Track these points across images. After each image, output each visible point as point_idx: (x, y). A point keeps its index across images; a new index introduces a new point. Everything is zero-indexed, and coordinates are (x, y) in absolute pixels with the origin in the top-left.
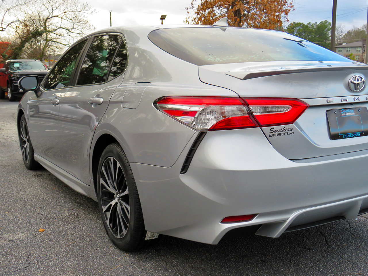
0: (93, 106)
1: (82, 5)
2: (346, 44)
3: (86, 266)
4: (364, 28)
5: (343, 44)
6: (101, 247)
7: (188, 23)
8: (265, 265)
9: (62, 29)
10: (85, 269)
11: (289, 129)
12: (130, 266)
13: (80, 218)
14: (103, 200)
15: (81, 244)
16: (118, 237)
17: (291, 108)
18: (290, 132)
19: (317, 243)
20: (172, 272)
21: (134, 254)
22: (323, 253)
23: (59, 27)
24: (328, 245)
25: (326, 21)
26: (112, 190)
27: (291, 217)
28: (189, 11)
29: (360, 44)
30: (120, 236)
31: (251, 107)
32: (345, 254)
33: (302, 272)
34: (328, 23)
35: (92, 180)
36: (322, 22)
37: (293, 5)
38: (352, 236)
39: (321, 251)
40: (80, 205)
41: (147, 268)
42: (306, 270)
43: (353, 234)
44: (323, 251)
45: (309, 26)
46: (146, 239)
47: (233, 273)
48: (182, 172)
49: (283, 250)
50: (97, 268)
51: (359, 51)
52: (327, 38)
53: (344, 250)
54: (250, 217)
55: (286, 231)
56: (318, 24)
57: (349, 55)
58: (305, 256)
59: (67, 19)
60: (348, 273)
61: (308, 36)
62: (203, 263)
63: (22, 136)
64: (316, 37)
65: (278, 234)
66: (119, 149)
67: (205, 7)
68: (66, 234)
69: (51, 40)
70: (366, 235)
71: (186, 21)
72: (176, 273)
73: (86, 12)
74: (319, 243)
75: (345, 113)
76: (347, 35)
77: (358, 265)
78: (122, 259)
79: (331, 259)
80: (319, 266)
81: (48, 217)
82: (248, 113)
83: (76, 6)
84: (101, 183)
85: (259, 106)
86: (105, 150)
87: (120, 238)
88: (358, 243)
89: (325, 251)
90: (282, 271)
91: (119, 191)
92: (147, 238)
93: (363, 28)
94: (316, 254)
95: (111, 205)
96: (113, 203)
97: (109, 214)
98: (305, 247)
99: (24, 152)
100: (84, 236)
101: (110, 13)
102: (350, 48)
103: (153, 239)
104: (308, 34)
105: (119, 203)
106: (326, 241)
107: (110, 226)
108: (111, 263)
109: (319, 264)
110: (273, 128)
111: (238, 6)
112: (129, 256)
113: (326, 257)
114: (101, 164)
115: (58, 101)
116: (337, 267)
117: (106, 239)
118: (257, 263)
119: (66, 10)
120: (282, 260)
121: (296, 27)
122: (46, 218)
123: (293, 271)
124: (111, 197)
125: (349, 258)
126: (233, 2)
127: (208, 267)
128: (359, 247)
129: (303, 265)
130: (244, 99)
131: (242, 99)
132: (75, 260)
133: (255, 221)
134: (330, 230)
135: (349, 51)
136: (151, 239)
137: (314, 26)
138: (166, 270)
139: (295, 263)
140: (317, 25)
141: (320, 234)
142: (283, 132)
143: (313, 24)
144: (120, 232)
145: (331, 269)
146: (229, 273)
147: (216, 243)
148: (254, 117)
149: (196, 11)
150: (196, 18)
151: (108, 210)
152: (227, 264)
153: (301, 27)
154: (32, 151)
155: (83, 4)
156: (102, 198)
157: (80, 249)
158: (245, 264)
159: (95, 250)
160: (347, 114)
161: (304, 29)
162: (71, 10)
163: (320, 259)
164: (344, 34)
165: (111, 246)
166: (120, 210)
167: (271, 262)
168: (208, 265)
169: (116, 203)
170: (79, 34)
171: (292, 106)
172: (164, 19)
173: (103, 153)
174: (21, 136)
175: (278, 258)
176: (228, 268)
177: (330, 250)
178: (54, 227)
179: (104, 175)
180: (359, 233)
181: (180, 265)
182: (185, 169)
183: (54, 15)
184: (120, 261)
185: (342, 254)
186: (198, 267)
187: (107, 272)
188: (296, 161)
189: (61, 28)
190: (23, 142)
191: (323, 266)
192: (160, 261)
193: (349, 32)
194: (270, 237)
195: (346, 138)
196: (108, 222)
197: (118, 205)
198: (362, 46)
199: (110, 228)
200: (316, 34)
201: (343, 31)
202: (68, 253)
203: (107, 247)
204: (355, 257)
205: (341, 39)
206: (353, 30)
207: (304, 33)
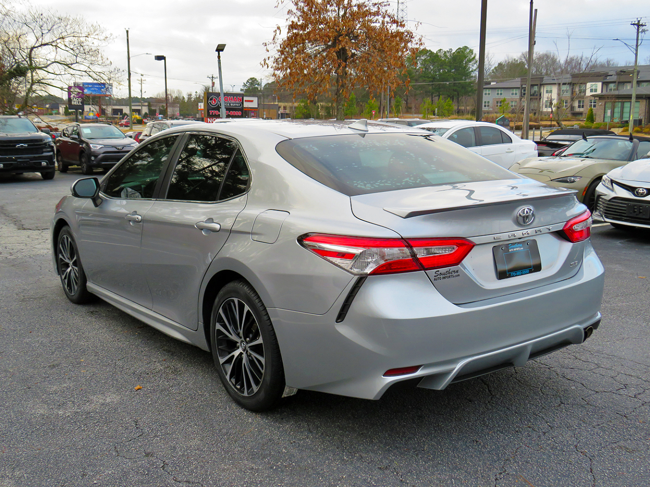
0: (203, 233)
1: (90, 26)
2: (495, 83)
3: (213, 432)
4: (523, 58)
5: (492, 84)
6: (222, 407)
7: (268, 67)
8: (423, 421)
9: (58, 64)
10: (213, 435)
11: (454, 271)
12: (266, 429)
13: (180, 371)
14: (219, 349)
15: (196, 405)
16: (246, 394)
17: (456, 248)
18: (457, 274)
19: (479, 393)
20: (317, 433)
21: (266, 415)
22: (487, 404)
23: (54, 61)
24: (492, 395)
25: (466, 47)
26: (234, 337)
27: (458, 366)
28: (269, 47)
29: (517, 82)
30: (248, 394)
31: (415, 249)
32: (512, 405)
33: (466, 427)
34: (468, 51)
35: (201, 324)
36: (459, 48)
37: (422, 42)
38: (518, 384)
39: (485, 403)
40: (172, 354)
41: (286, 430)
42: (470, 425)
43: (519, 381)
44: (487, 402)
45: (439, 54)
46: (283, 397)
47: (387, 431)
48: (338, 321)
49: (441, 403)
50: (227, 433)
51: (516, 94)
52: (467, 73)
53: (510, 400)
54: (415, 369)
55: (452, 381)
56: (454, 51)
57: (501, 100)
58: (466, 408)
59: (67, 49)
60: (517, 426)
61: (439, 70)
62: (351, 422)
63: (63, 255)
64: (450, 71)
65: (443, 386)
66: (247, 290)
67: (294, 43)
68: (170, 393)
69: (39, 82)
70: (535, 382)
71: (265, 64)
72: (322, 434)
73: (96, 37)
74: (481, 393)
75: (513, 248)
76: (497, 69)
77: (527, 417)
78: (253, 421)
79: (496, 412)
80: (484, 420)
81: (136, 371)
82: (412, 256)
83: (81, 28)
84: (216, 328)
85: (422, 248)
86: (223, 288)
87: (247, 396)
88: (526, 392)
89: (489, 402)
90: (443, 427)
91: (245, 339)
92: (284, 395)
93: (521, 59)
94: (479, 406)
95: (233, 356)
96: (236, 353)
97: (229, 368)
98: (466, 398)
99: (65, 278)
100: (195, 395)
101: (127, 32)
102: (503, 90)
103: (290, 396)
104: (438, 68)
105: (244, 353)
106: (489, 391)
107: (231, 382)
108: (242, 426)
109: (484, 418)
110: (438, 271)
111: (343, 43)
112: (261, 417)
113: (491, 409)
114: (217, 305)
115: (140, 217)
116: (504, 420)
117: (225, 397)
118: (413, 420)
119: (64, 34)
120: (441, 415)
121: (420, 57)
122: (135, 373)
123: (455, 427)
124: (233, 346)
125: (516, 409)
126: (335, 37)
127: (358, 426)
128: (528, 396)
129: (465, 419)
130: (407, 240)
131: (405, 240)
132: (196, 425)
133: (419, 373)
134: (493, 377)
135: (501, 94)
136: (288, 395)
137: (448, 54)
138: (310, 431)
139: (456, 417)
140: (452, 53)
141: (481, 381)
142: (448, 275)
143: (445, 52)
144: (248, 389)
145: (497, 423)
146: (384, 432)
147: (378, 398)
148: (418, 259)
149: (279, 48)
150: (278, 59)
151: (229, 361)
152: (379, 422)
153: (428, 56)
154: (83, 279)
155: (92, 25)
156: (218, 347)
157: (197, 411)
158: (399, 421)
159: (216, 411)
160: (515, 249)
161: (432, 59)
162: (72, 35)
163: (485, 412)
164: (493, 68)
165: (234, 406)
166: (247, 361)
167: (429, 417)
168: (357, 424)
169: (241, 354)
170: (85, 72)
171: (457, 246)
172: (222, 50)
173: (221, 293)
174: (61, 256)
175: (436, 412)
176: (381, 427)
177: (495, 401)
178: (151, 385)
179: (222, 319)
180: (527, 379)
181: (324, 425)
182: (341, 317)
183: (44, 42)
184: (251, 423)
185: (509, 405)
186: (345, 427)
187: (241, 437)
188: (460, 306)
189: (55, 62)
190: (63, 264)
191: (488, 419)
192: (299, 421)
193: (500, 64)
194: (434, 389)
195: (514, 276)
196: (228, 377)
197: (244, 356)
198: (519, 86)
199: (231, 385)
200: (450, 66)
201: (492, 63)
202: (185, 417)
203: (230, 408)
204: (524, 408)
205: (489, 75)
206: (506, 62)
207: (432, 66)
